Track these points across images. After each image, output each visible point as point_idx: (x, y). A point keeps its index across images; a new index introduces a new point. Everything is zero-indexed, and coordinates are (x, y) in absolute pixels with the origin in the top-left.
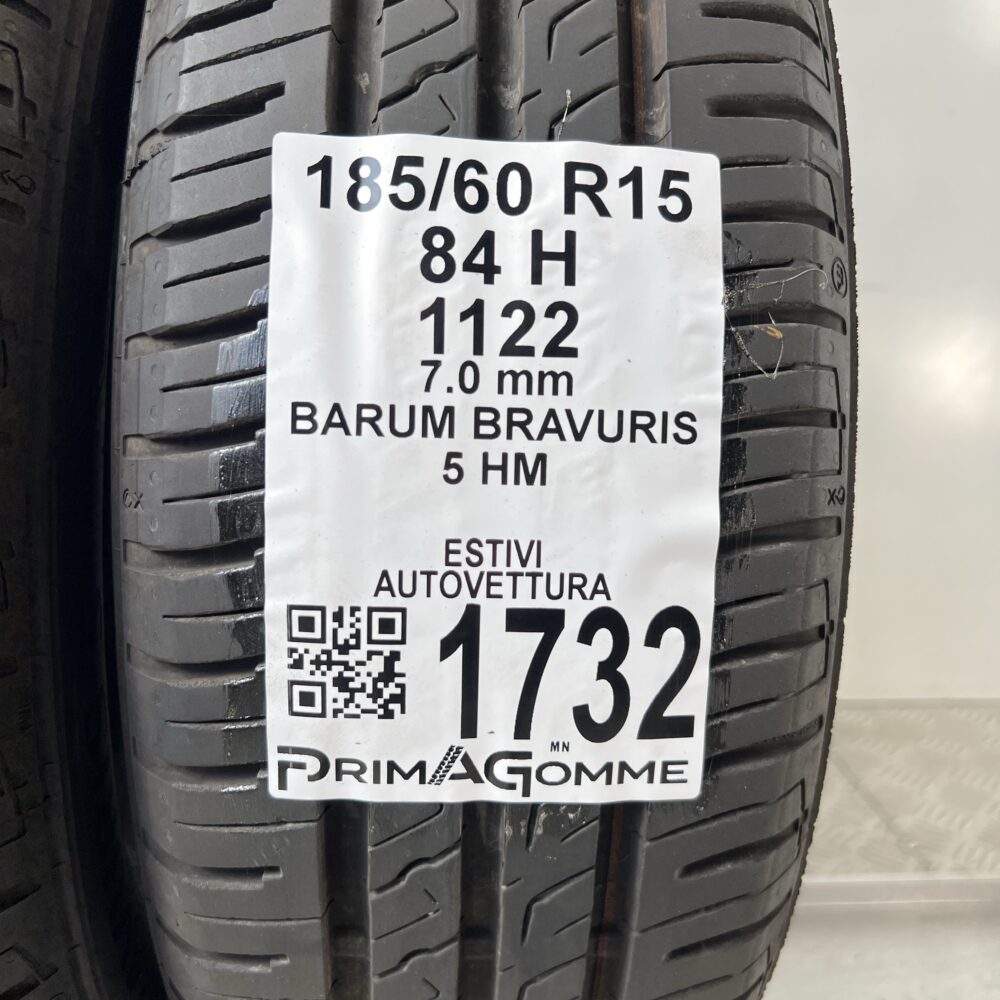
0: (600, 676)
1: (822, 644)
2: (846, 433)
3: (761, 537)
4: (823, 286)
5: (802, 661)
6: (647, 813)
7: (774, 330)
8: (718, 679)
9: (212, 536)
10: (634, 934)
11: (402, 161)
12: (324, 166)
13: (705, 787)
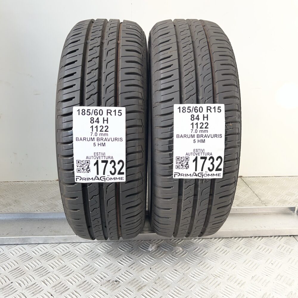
0: (211, 164)
1: (237, 160)
2: (240, 135)
3: (229, 148)
4: (237, 118)
5: (234, 162)
6: (216, 180)
7: (231, 124)
8: (224, 164)
9: (168, 149)
10: (215, 195)
11: (188, 107)
12: (180, 108)
13: (223, 177)
